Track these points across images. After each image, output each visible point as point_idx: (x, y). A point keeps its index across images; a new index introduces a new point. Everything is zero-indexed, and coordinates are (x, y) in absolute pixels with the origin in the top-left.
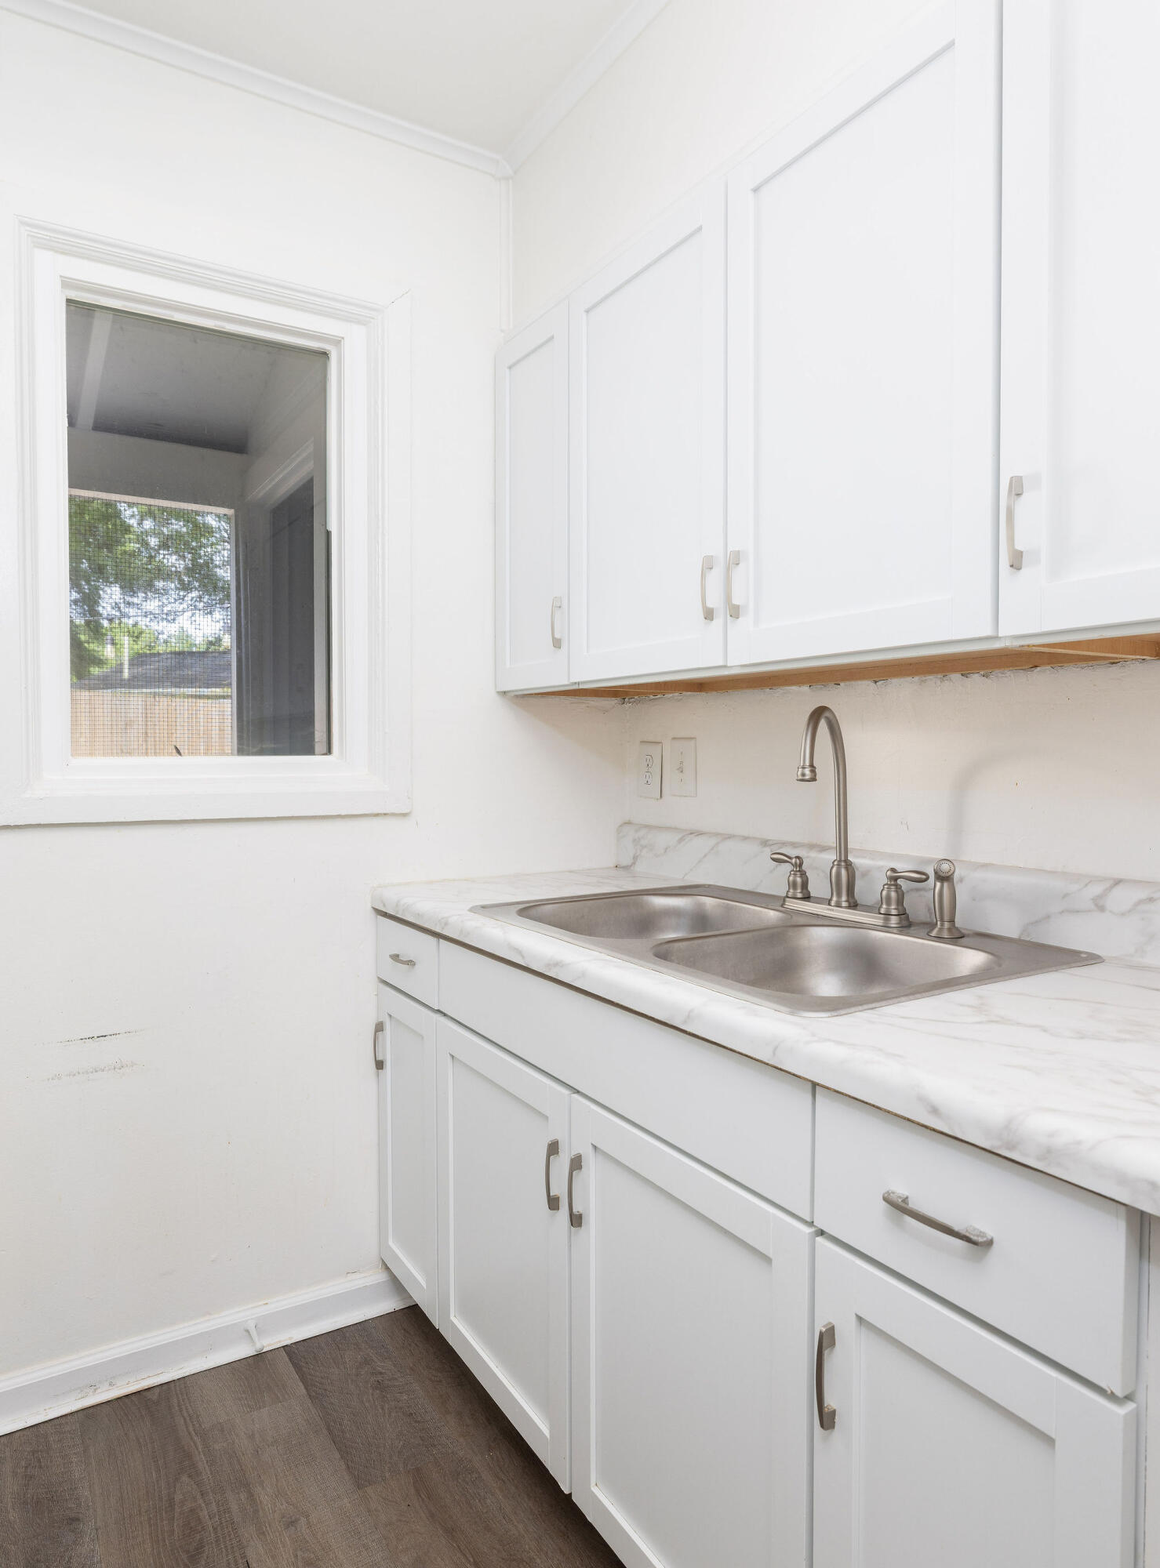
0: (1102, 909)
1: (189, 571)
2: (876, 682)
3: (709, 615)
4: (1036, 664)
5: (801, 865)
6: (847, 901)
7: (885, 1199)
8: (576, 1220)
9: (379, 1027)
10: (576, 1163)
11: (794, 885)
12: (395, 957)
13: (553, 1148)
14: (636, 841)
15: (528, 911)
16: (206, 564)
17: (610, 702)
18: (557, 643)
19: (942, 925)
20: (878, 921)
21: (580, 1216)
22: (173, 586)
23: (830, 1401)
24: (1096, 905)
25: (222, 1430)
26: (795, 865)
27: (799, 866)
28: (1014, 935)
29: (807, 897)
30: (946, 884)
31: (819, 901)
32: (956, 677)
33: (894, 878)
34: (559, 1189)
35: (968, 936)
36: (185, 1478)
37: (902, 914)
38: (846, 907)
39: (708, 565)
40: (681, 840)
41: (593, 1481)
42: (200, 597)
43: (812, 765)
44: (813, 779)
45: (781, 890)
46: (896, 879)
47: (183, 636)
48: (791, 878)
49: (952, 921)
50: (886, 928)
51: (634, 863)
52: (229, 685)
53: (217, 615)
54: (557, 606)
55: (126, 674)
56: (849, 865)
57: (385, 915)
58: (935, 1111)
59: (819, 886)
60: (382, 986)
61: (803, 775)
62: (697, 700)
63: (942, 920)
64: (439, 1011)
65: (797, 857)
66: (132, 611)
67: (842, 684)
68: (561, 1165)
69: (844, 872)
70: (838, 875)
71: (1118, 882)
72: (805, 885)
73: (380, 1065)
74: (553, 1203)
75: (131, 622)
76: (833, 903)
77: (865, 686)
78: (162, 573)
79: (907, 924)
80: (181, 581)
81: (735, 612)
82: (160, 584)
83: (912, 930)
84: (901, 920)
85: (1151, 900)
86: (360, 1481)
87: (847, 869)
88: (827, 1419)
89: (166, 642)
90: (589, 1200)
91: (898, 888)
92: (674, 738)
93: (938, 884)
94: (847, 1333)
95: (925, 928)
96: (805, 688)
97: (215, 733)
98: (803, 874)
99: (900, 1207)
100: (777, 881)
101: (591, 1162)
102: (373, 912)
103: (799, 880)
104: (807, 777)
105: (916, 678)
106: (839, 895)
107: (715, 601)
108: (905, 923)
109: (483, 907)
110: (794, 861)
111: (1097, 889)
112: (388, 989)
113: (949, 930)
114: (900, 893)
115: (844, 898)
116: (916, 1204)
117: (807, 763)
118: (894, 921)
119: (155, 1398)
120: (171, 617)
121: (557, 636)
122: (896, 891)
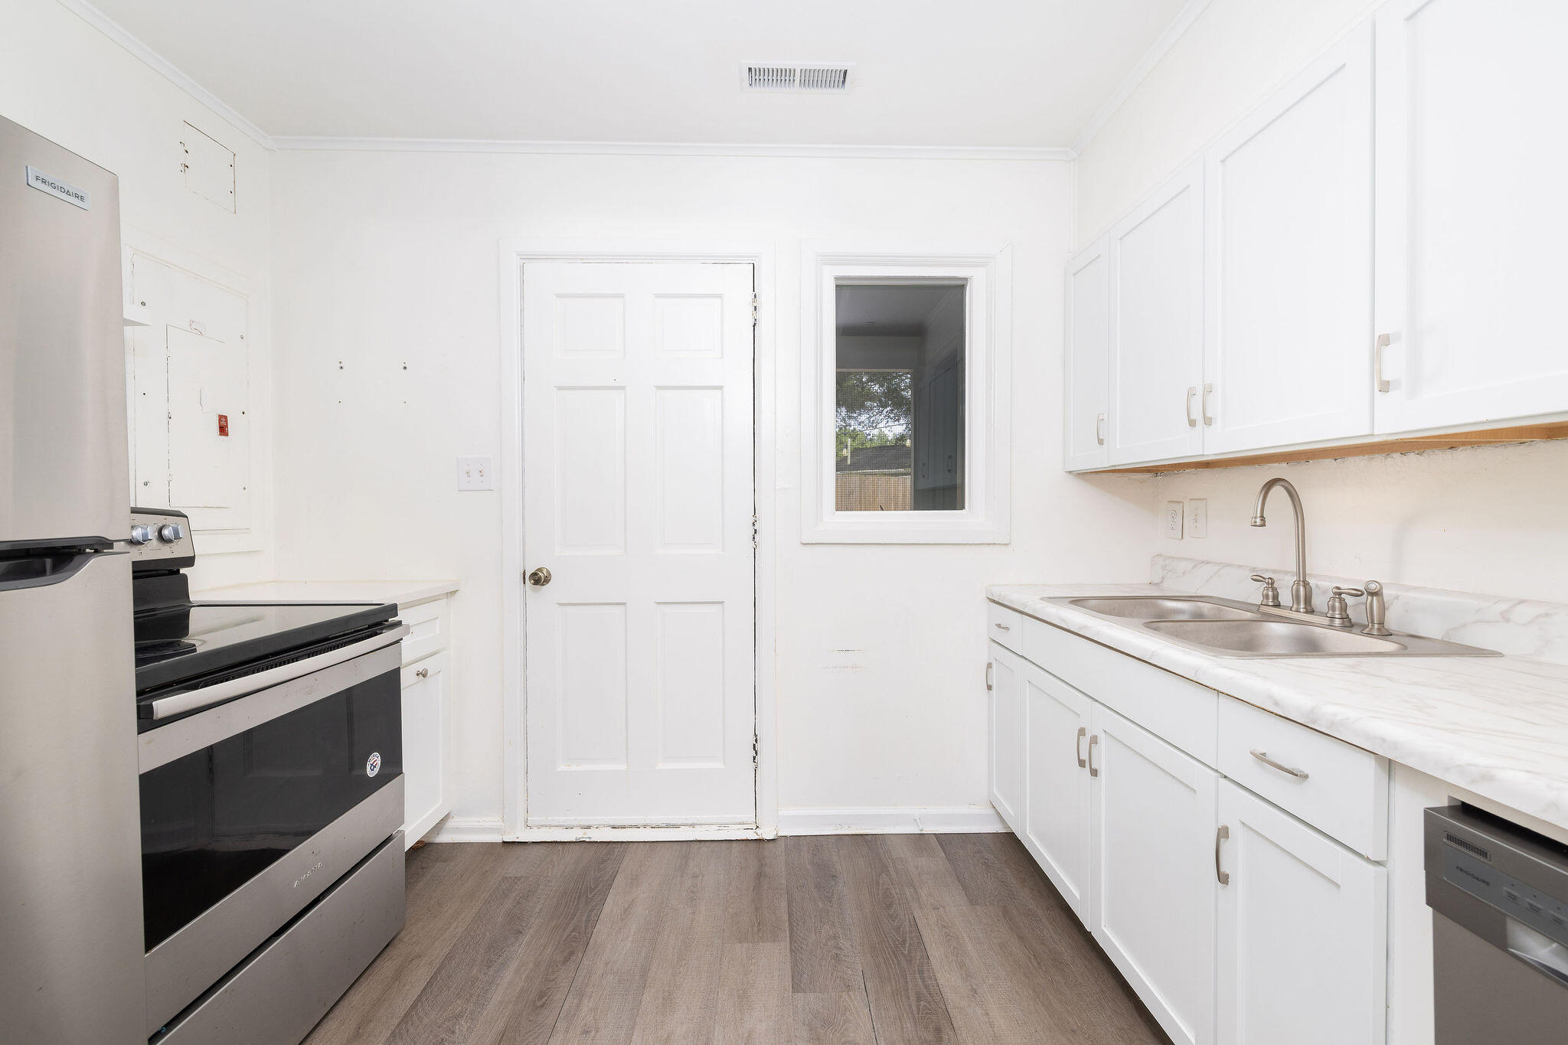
0: (1508, 620)
1: (886, 395)
2: (1336, 460)
3: (1192, 423)
4: (1453, 446)
5: (1272, 584)
6: (1305, 608)
7: (1251, 753)
8: (1094, 773)
9: (989, 666)
10: (1094, 740)
11: (1267, 597)
12: (999, 626)
13: (1082, 732)
14: (1164, 567)
15: (1077, 602)
16: (895, 389)
17: (1148, 476)
18: (1101, 442)
19: (1373, 626)
20: (1326, 621)
21: (1096, 771)
22: (875, 404)
23: (1224, 869)
24: (1503, 617)
25: (902, 861)
26: (1268, 583)
27: (1271, 583)
28: (1439, 637)
29: (1278, 605)
30: (1375, 598)
31: (1285, 608)
32: (1397, 455)
33: (1338, 593)
34: (1084, 756)
35: (1395, 635)
36: (884, 875)
37: (1345, 618)
38: (1304, 612)
39: (1191, 394)
40: (1194, 567)
41: (1103, 924)
42: (892, 410)
43: (1262, 516)
44: (1263, 525)
45: (1257, 599)
46: (1340, 594)
47: (882, 436)
48: (1265, 592)
49: (1381, 623)
50: (1331, 626)
51: (1162, 582)
52: (909, 466)
53: (902, 422)
54: (1100, 420)
55: (849, 462)
56: (1306, 584)
57: (994, 601)
58: (1276, 704)
59: (1286, 598)
60: (991, 642)
61: (1255, 522)
62: (1206, 473)
63: (1373, 622)
64: (1022, 656)
65: (1270, 578)
66: (852, 422)
67: (1311, 462)
68: (1085, 742)
69: (1302, 589)
70: (1298, 591)
71: (1522, 602)
72: (1276, 597)
73: (989, 688)
74: (1082, 763)
75: (852, 428)
76: (1293, 609)
77: (1328, 463)
78: (872, 397)
79: (1348, 625)
80: (880, 401)
81: (1208, 421)
82: (868, 403)
83: (1354, 630)
84: (1343, 623)
85: (1547, 615)
86: (972, 902)
87: (1305, 586)
88: (1223, 878)
89: (871, 440)
90: (1101, 762)
91: (1342, 600)
92: (1191, 499)
93: (1370, 598)
94: (1235, 830)
95: (1362, 629)
96: (1284, 465)
97: (900, 499)
98: (1274, 590)
99: (1262, 758)
100: (1255, 594)
101: (1103, 739)
102: (988, 600)
103: (1270, 593)
104: (1258, 524)
105: (1366, 457)
106: (1298, 603)
107: (1197, 415)
108: (1347, 624)
109: (1049, 598)
110: (1267, 581)
111: (1504, 606)
112: (996, 645)
113: (1379, 629)
114: (1344, 606)
115: (1302, 606)
116: (1271, 757)
117: (1259, 515)
118: (1337, 622)
119: (870, 839)
120: (873, 425)
121: (1101, 437)
122: (1340, 603)
